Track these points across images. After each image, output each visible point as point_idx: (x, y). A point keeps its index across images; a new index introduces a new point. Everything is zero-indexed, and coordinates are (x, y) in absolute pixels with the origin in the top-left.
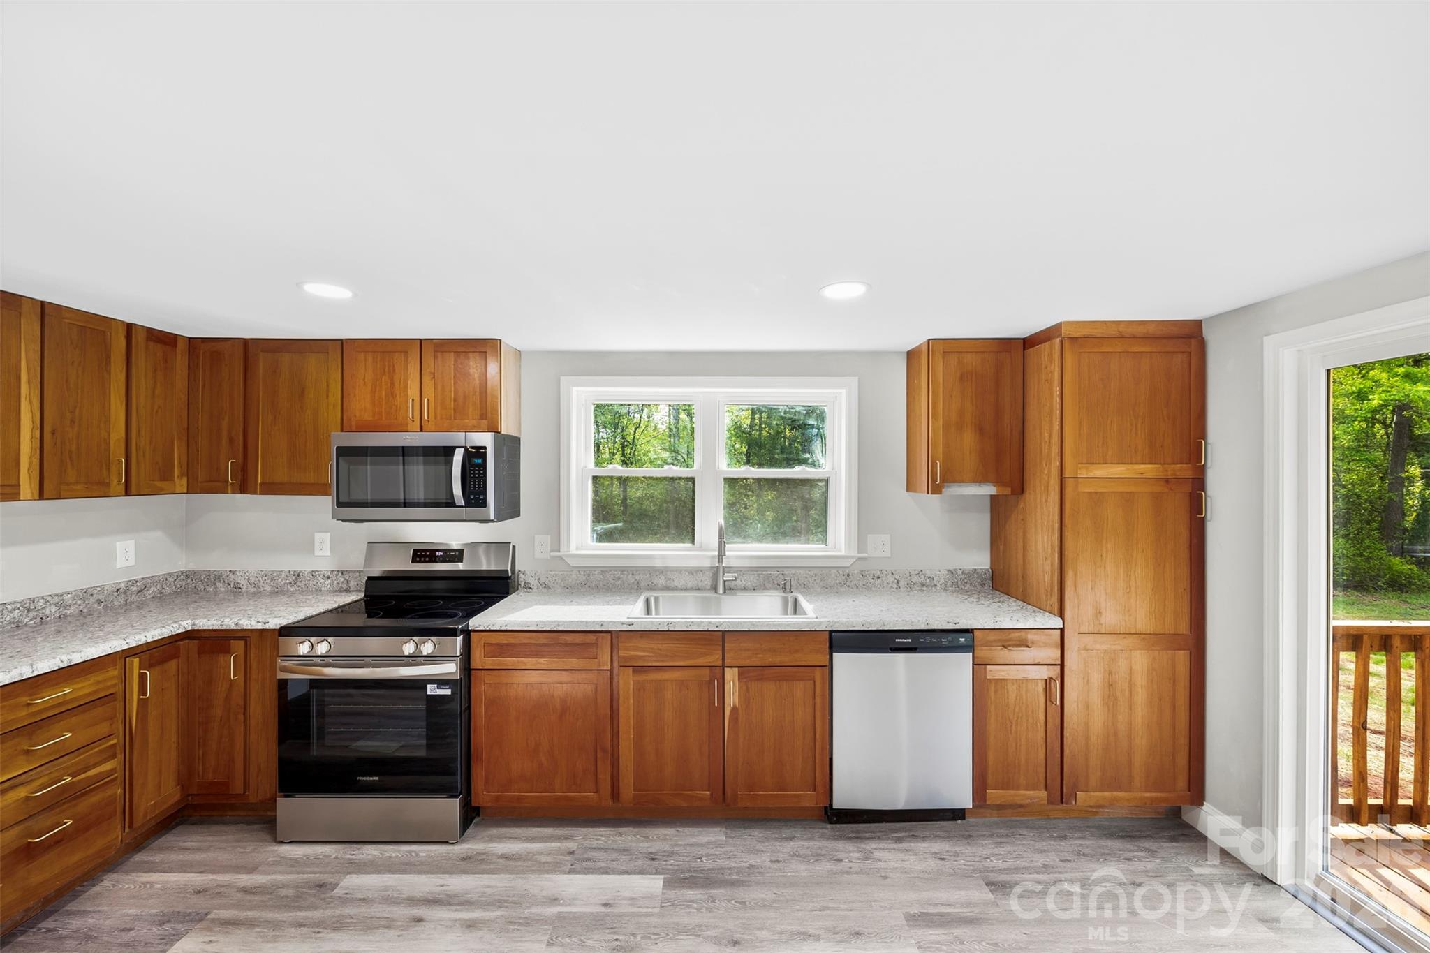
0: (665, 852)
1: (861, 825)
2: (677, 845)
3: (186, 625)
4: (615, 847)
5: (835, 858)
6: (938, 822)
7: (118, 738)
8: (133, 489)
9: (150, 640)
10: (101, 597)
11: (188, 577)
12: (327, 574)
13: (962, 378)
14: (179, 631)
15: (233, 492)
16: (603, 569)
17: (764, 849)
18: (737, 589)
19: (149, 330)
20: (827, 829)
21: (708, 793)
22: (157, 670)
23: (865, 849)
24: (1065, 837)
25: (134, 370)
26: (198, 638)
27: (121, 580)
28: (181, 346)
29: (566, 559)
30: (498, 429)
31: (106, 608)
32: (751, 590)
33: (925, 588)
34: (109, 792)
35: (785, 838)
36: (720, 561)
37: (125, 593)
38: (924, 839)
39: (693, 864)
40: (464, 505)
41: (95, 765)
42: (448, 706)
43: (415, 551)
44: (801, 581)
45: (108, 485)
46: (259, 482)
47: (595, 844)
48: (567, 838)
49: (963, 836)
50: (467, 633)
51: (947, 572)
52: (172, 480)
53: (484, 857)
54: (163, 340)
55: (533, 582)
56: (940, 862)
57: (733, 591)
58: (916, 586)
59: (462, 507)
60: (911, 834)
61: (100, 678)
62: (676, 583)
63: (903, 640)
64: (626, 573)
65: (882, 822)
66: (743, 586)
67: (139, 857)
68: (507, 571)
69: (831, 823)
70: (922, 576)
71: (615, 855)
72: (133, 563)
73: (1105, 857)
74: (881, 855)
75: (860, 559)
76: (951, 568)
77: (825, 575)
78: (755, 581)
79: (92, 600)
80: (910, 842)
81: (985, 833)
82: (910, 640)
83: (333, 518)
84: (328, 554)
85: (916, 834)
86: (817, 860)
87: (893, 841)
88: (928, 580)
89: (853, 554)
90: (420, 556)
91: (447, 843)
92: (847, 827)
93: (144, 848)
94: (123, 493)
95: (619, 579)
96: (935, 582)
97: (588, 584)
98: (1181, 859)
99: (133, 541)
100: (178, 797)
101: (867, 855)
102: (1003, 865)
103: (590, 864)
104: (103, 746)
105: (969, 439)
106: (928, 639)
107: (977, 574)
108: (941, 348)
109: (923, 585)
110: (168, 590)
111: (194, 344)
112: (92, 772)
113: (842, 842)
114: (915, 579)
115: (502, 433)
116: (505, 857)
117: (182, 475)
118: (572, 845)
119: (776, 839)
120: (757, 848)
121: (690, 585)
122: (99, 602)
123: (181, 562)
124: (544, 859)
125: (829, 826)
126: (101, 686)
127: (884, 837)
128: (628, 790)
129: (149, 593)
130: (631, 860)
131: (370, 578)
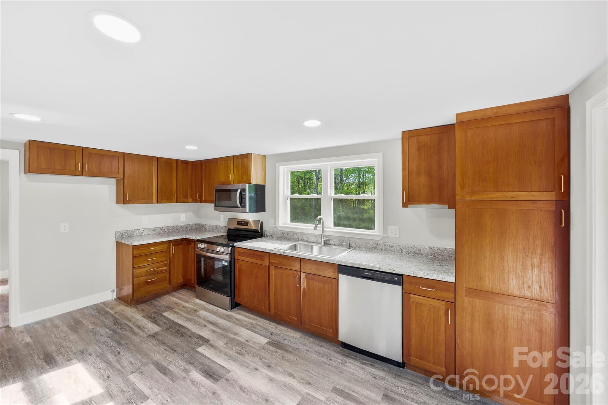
0: (277, 334)
1: (354, 352)
2: (282, 333)
3: (184, 237)
4: (265, 327)
5: (330, 358)
6: (391, 365)
7: (167, 262)
8: (178, 201)
9: (174, 239)
10: (177, 228)
11: (198, 225)
12: (222, 227)
13: (419, 149)
14: (182, 238)
15: (199, 202)
16: (288, 232)
17: (308, 345)
18: (332, 245)
19: (182, 160)
20: (339, 348)
21: (296, 318)
22: (176, 247)
23: (345, 361)
25: (178, 171)
26: (187, 240)
27: (182, 224)
28: (190, 164)
29: (278, 228)
30: (251, 182)
31: (178, 231)
32: (337, 245)
33: (416, 255)
34: (165, 275)
35: (320, 345)
36: (323, 232)
37: (183, 228)
38: (375, 368)
39: (281, 341)
40: (240, 207)
41: (162, 267)
42: (227, 269)
43: (238, 221)
44: (357, 244)
45: (172, 200)
46: (203, 199)
47: (261, 324)
48: (255, 320)
49: (396, 374)
50: (233, 247)
51: (429, 248)
52: (188, 199)
53: (232, 317)
54: (185, 163)
55: (268, 235)
56: (372, 378)
57: (330, 245)
58: (411, 253)
59: (240, 208)
60: (372, 364)
61: (163, 246)
62: (310, 240)
63: (367, 274)
64: (294, 234)
65: (364, 355)
66: (334, 244)
67: (174, 293)
68: (258, 230)
69: (342, 347)
70: (415, 248)
71: (262, 329)
72: (185, 220)
74: (350, 365)
75: (384, 237)
76: (432, 246)
77: (367, 243)
78: (338, 242)
79: (175, 229)
80: (368, 366)
81: (408, 378)
82: (370, 274)
83: (215, 210)
84: (223, 221)
85: (374, 364)
86: (322, 356)
88: (418, 251)
89: (381, 235)
90: (239, 223)
91: (227, 310)
92: (347, 351)
93: (176, 291)
94: (176, 202)
95: (292, 236)
96: (422, 252)
97: (283, 237)
99: (185, 215)
100: (182, 281)
101: (344, 363)
102: (401, 392)
103: (254, 329)
104: (164, 263)
105: (423, 179)
106: (379, 275)
107: (447, 251)
108: (407, 135)
109: (415, 253)
110: (193, 228)
111: (192, 162)
112: (161, 269)
113: (339, 354)
114: (411, 250)
115: (253, 183)
116: (236, 319)
117: (190, 198)
118: (254, 322)
119: (316, 344)
120: (306, 344)
121: (315, 241)
122: (177, 229)
123: (198, 221)
124: (244, 323)
125: (341, 348)
126: (163, 248)
127: (359, 360)
128: (273, 310)
129: (188, 228)
130: (265, 332)
131: (229, 229)
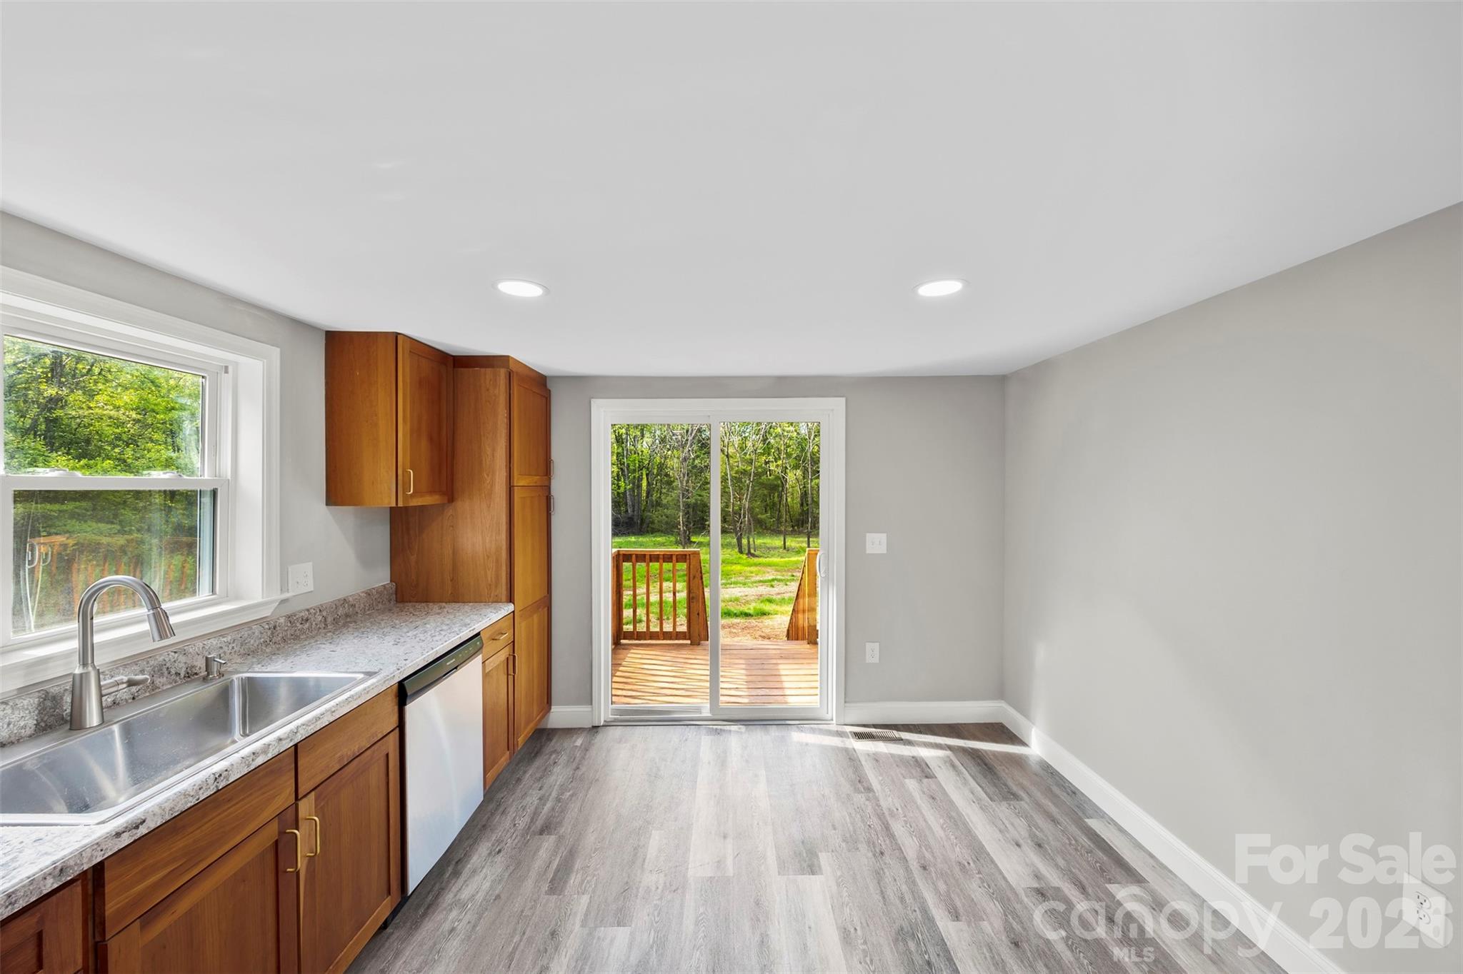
5: (448, 933)
13: (420, 384)
24: (519, 780)
49: (480, 830)
51: (365, 595)
56: (501, 854)
63: (451, 662)
70: (346, 606)
73: (546, 772)
74: (466, 894)
75: (282, 602)
80: (464, 867)
81: (486, 816)
82: (455, 660)
86: (439, 952)
87: (455, 880)
88: (351, 609)
89: (274, 597)
96: (357, 608)
98: (566, 745)
101: (460, 905)
102: (527, 819)
107: (387, 590)
108: (409, 346)
109: (347, 616)
114: (341, 611)
